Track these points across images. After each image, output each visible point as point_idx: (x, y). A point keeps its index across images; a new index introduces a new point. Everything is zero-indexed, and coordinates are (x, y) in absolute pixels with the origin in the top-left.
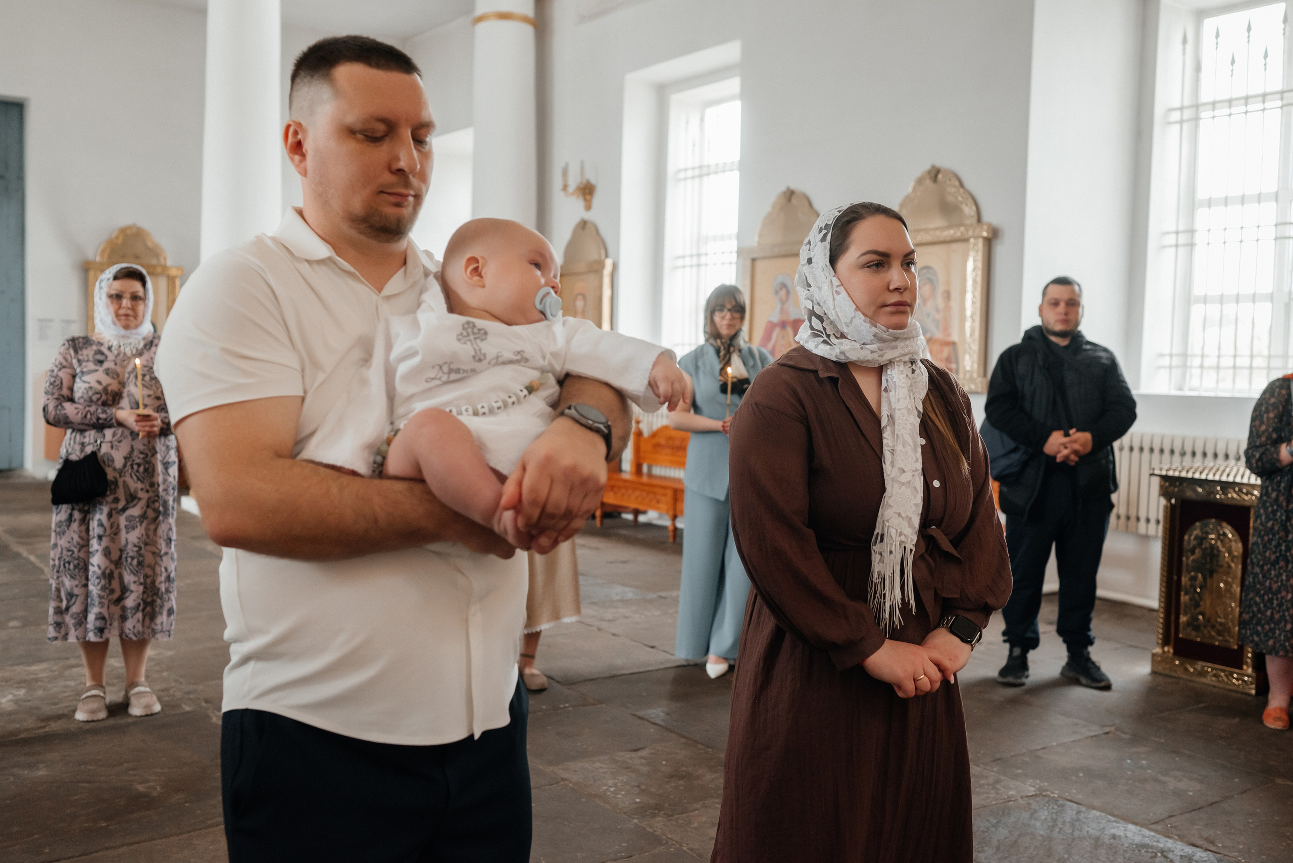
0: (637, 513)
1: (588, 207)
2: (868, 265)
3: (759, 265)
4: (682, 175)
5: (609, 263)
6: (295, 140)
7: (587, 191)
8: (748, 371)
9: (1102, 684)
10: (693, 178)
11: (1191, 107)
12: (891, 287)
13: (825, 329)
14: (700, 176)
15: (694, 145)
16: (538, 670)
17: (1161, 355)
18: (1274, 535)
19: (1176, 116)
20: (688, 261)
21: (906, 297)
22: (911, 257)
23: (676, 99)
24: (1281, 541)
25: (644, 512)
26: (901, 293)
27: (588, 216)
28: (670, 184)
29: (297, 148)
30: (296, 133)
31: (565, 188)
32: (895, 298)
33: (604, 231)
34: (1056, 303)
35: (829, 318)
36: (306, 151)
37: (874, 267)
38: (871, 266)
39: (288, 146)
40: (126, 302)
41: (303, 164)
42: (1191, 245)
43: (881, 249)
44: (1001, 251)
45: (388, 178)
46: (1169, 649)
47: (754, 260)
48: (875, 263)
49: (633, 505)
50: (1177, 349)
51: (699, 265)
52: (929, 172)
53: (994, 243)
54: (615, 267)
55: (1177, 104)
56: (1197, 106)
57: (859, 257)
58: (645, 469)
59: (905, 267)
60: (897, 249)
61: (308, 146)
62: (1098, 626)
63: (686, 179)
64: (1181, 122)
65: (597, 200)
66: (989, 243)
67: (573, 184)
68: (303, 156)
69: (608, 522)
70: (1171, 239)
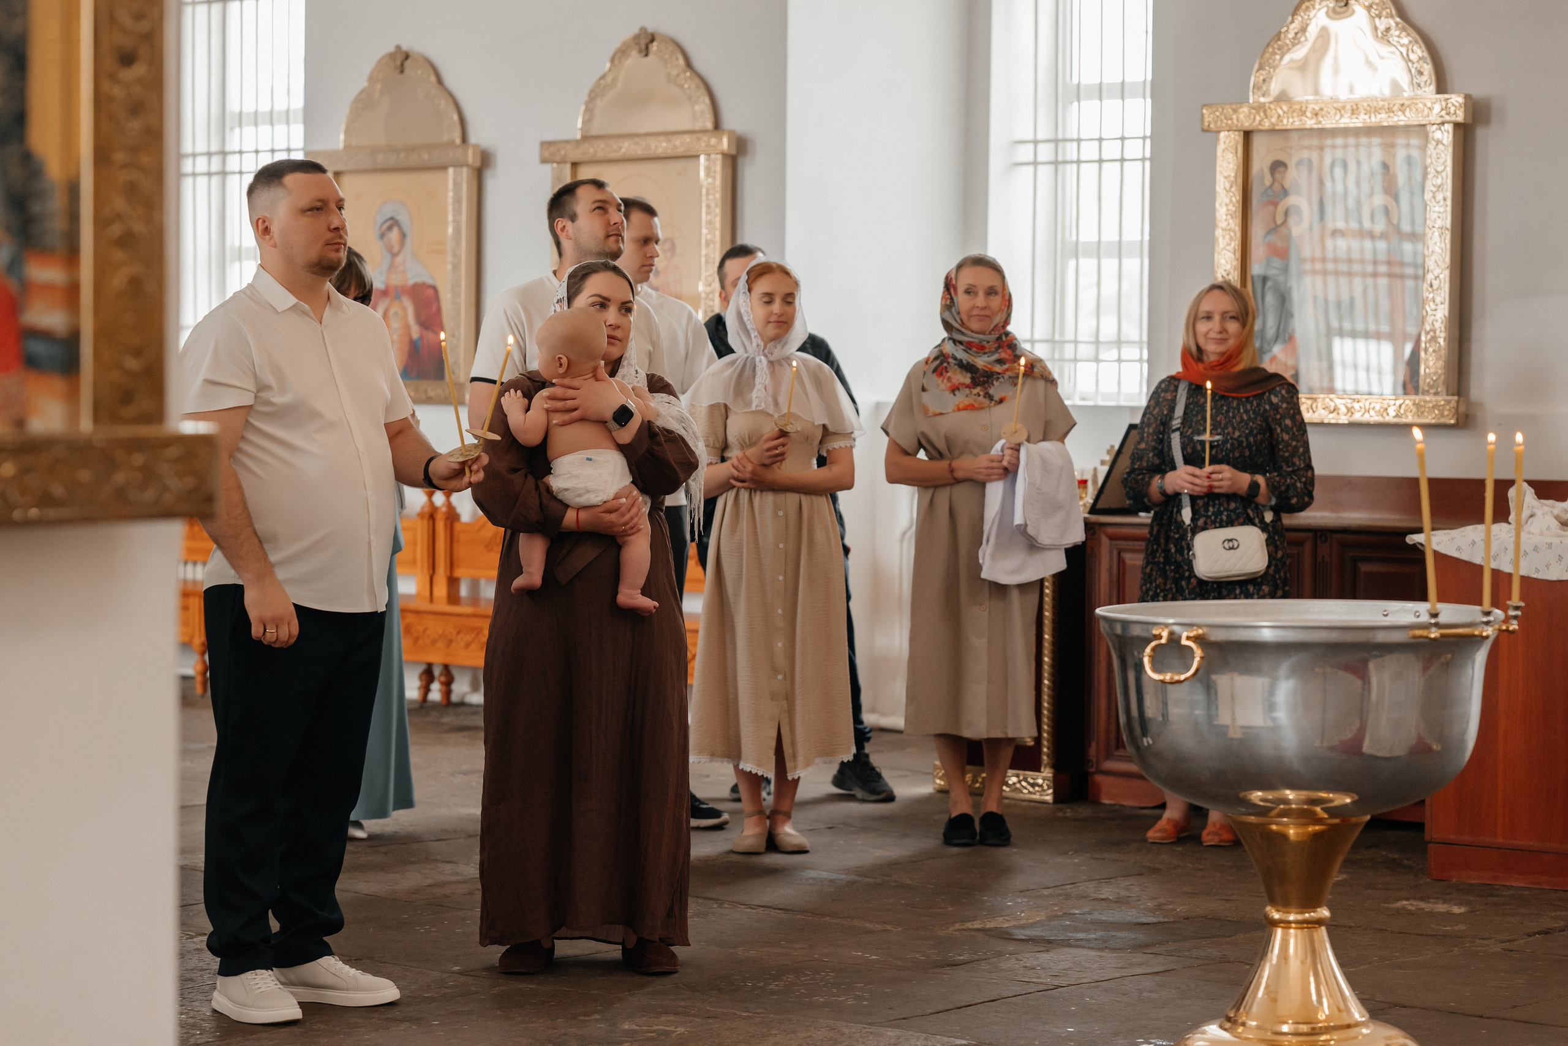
18: (1151, 583)
24: (1158, 591)
44: (752, 174)
51: (223, 173)
52: (637, 37)
53: (740, 161)
66: (733, 162)
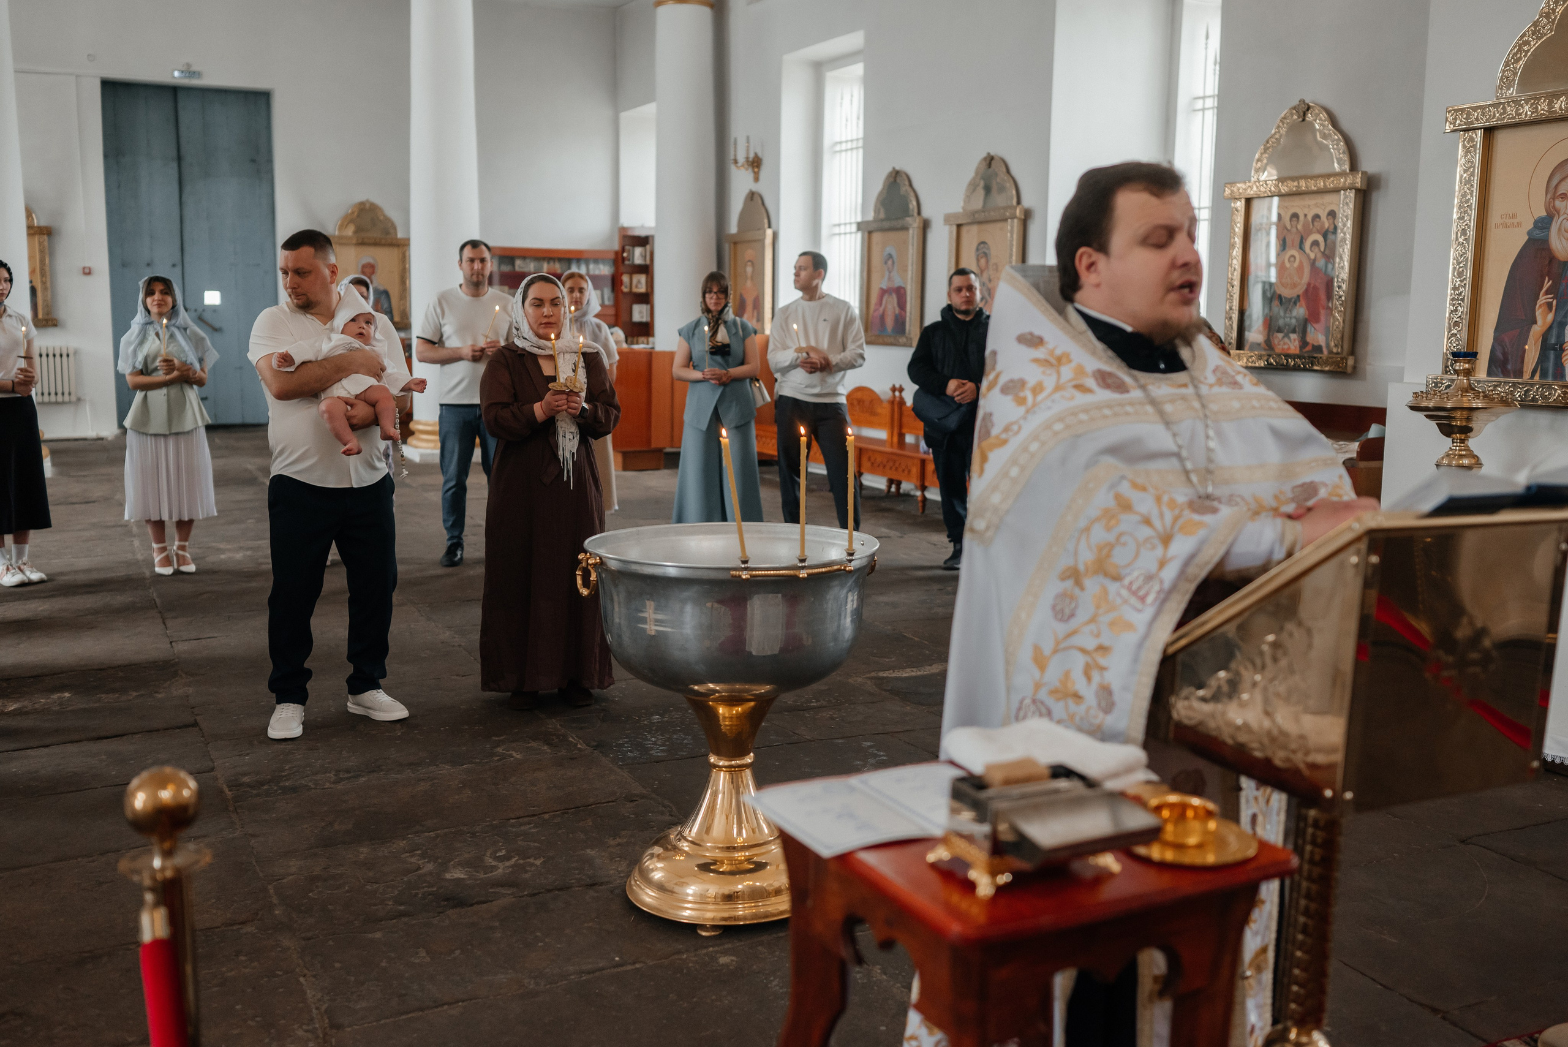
1: (757, 179)
4: (838, 148)
7: (755, 164)
8: (730, 337)
15: (847, 120)
23: (830, 76)
27: (755, 187)
28: (826, 157)
31: (736, 162)
34: (959, 290)
54: (775, 236)
63: (841, 151)
67: (741, 159)
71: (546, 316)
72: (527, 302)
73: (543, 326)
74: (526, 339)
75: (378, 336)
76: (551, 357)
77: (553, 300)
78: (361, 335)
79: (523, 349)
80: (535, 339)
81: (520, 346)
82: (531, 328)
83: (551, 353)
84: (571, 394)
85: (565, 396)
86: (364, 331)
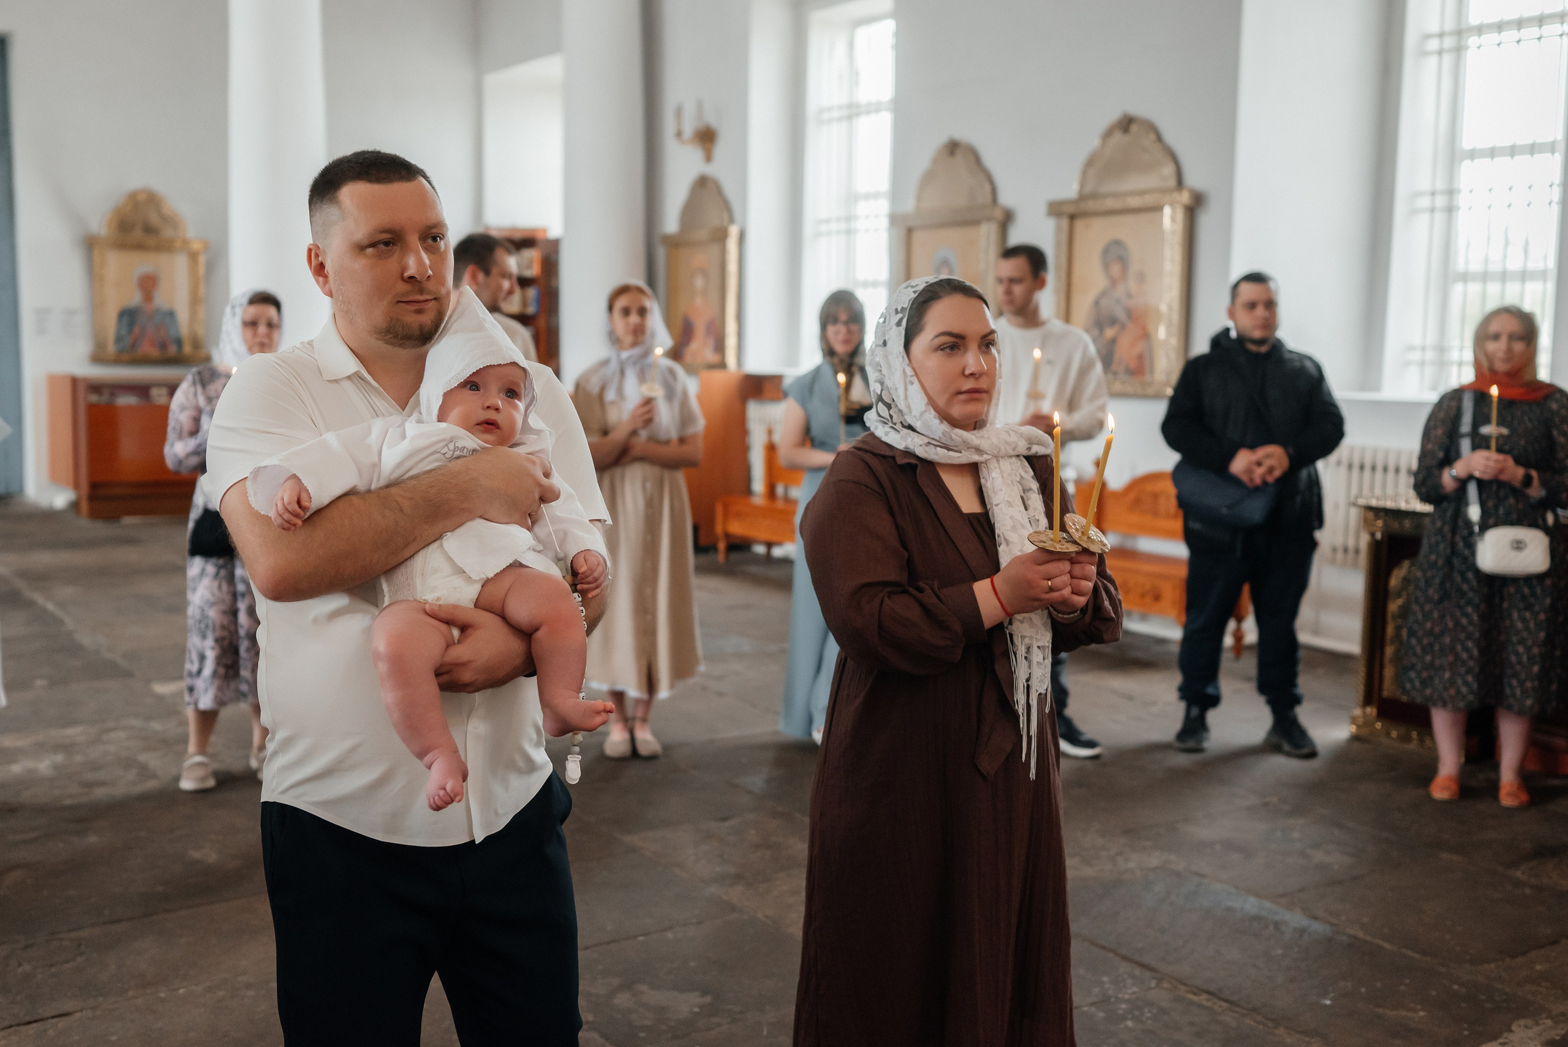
0: (769, 545)
1: (708, 158)
2: (941, 348)
3: (918, 237)
4: (826, 116)
5: (734, 231)
6: (318, 262)
7: (706, 138)
9: (1305, 751)
10: (839, 119)
11: (1452, 33)
12: (967, 372)
13: (891, 417)
14: (850, 118)
16: (655, 734)
17: (1411, 348)
19: (1433, 44)
20: (834, 226)
21: (983, 384)
22: (990, 337)
25: (779, 544)
26: (977, 379)
29: (319, 270)
30: (317, 256)
31: (679, 134)
32: (969, 385)
33: (730, 190)
34: (1252, 306)
35: (896, 406)
36: (328, 272)
37: (948, 350)
38: (944, 348)
39: (312, 270)
40: (262, 329)
41: (327, 287)
42: (1450, 210)
43: (956, 330)
45: (402, 287)
46: (1371, 711)
47: (910, 231)
48: (948, 345)
49: (764, 536)
50: (1431, 339)
55: (1435, 28)
56: (1460, 33)
57: (932, 340)
58: (780, 490)
59: (983, 348)
60: (973, 330)
61: (329, 268)
62: (1305, 683)
64: (1440, 53)
65: (721, 149)
67: (689, 129)
68: (326, 277)
69: (735, 556)
70: (1425, 202)
71: (972, 374)
72: (923, 341)
73: (962, 397)
74: (910, 428)
75: (534, 421)
76: (973, 469)
77: (984, 337)
78: (489, 425)
79: (908, 453)
80: (938, 428)
81: (901, 446)
82: (932, 402)
83: (976, 458)
84: (1082, 558)
85: (1066, 566)
86: (497, 417)
